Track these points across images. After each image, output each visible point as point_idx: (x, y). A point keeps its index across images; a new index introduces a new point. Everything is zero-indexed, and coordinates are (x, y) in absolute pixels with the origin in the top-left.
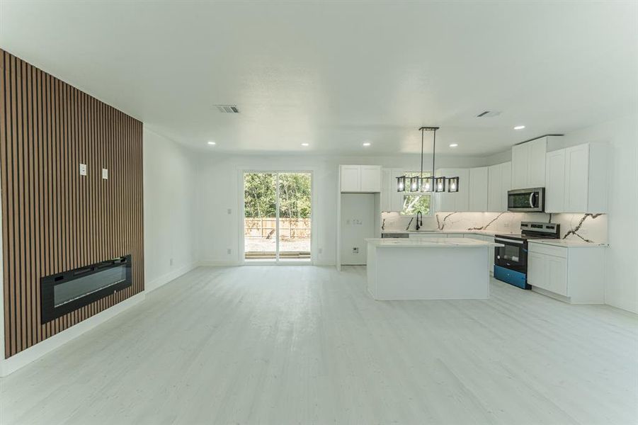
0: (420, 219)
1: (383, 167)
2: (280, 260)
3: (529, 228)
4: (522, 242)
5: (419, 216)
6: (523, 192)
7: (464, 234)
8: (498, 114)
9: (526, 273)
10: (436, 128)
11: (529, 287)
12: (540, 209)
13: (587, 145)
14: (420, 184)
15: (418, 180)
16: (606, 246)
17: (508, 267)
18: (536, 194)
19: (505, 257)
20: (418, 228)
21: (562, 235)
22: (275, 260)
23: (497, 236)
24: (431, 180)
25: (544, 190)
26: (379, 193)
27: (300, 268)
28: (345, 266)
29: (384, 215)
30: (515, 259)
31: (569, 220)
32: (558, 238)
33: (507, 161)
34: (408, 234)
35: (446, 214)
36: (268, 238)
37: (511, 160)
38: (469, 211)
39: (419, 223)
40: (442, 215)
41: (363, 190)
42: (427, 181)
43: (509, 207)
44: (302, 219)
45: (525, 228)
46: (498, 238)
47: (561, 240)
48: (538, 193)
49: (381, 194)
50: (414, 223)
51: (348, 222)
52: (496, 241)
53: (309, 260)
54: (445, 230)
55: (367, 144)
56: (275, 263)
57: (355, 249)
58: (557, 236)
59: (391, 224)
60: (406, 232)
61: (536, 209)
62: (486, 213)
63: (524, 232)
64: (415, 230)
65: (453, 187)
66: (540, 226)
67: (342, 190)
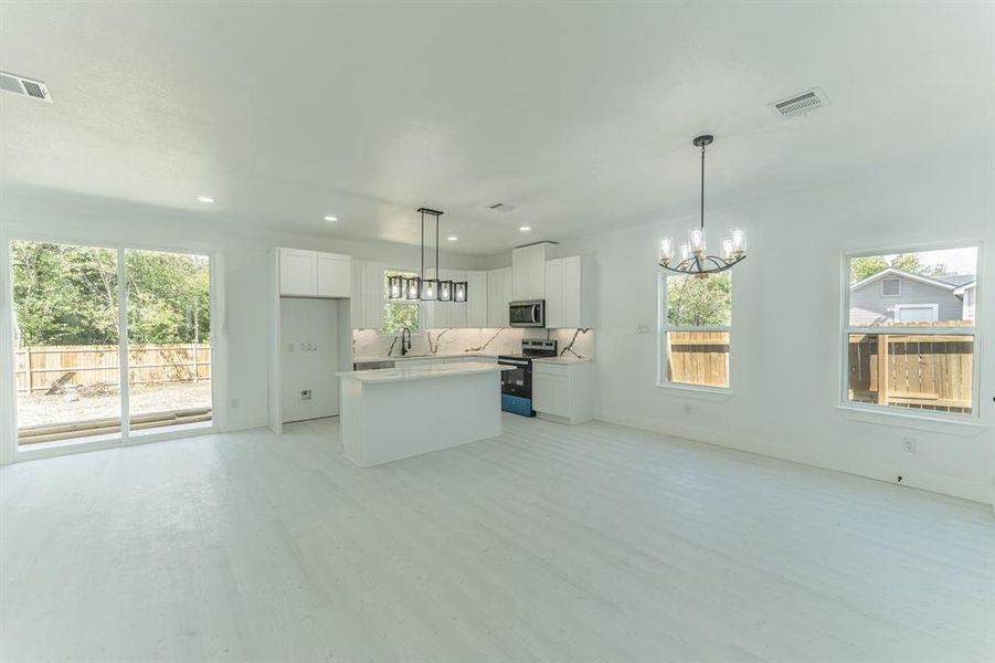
0: (407, 339)
1: (354, 258)
2: (132, 434)
3: (530, 346)
4: (526, 363)
5: (407, 334)
6: (524, 304)
7: (462, 357)
8: (511, 209)
9: (531, 398)
10: (439, 213)
11: (533, 414)
12: (541, 324)
13: (579, 257)
14: (404, 289)
15: (401, 282)
16: (593, 361)
17: (513, 394)
18: (538, 306)
19: (510, 382)
20: (404, 352)
21: (559, 353)
22: (118, 436)
23: (500, 357)
24: (435, 285)
25: (544, 301)
26: (349, 299)
27: (189, 444)
28: (290, 425)
29: (356, 334)
30: (520, 383)
31: (565, 335)
32: (556, 355)
33: (506, 267)
34: (393, 362)
35: (441, 331)
36: (52, 391)
37: (511, 265)
38: (467, 327)
39: (406, 345)
40: (435, 333)
41: (321, 294)
42: (430, 285)
43: (512, 321)
44: (153, 347)
45: (527, 347)
46: (502, 359)
47: (558, 358)
48: (539, 306)
49: (352, 301)
50: (398, 345)
51: (291, 348)
52: (500, 363)
53: (209, 424)
54: (439, 354)
55: (331, 219)
56: (120, 441)
57: (305, 393)
58: (554, 354)
59: (366, 347)
60: (387, 359)
61: (538, 324)
62: (484, 330)
63: (525, 351)
64: (400, 354)
65: (460, 294)
66: (540, 344)
67: (284, 292)
